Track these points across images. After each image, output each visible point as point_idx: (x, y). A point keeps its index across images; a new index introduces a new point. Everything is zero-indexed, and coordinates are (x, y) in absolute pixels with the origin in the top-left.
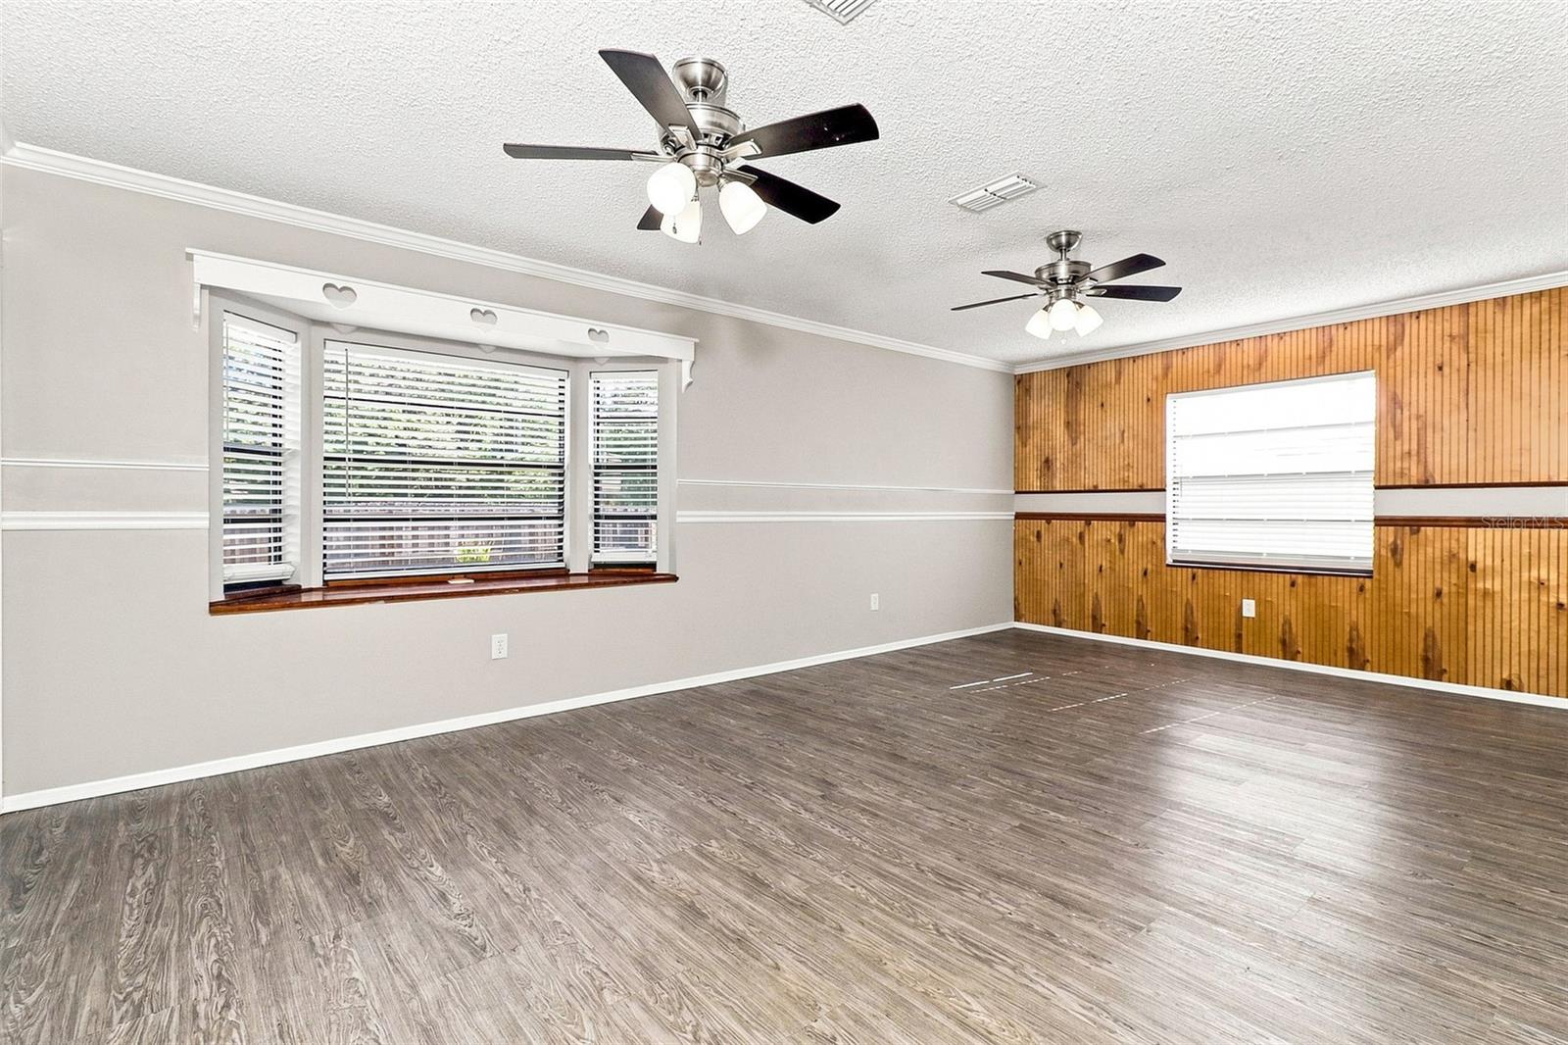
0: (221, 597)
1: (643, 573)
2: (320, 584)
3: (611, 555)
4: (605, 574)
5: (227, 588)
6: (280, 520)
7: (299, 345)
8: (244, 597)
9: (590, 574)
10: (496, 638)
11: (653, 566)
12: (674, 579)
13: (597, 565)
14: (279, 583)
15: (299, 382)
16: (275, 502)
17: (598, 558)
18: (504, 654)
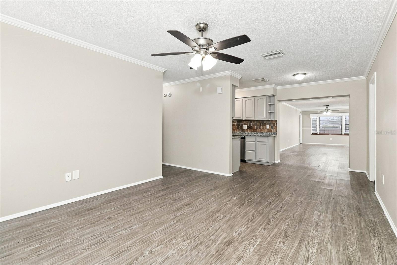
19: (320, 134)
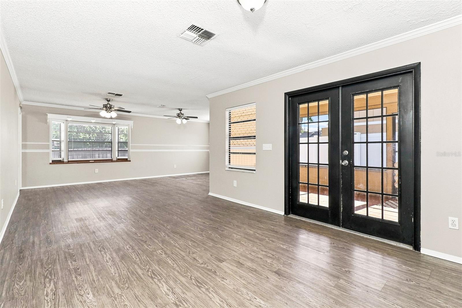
0: (51, 162)
1: (126, 160)
2: (67, 161)
3: (120, 157)
4: (119, 160)
5: (52, 161)
6: (61, 151)
7: (64, 124)
8: (54, 162)
9: (117, 160)
10: (96, 170)
11: (127, 159)
12: (130, 161)
13: (118, 159)
14: (60, 161)
15: (64, 130)
16: (60, 148)
17: (118, 158)
18: (97, 172)
19: (69, 162)
